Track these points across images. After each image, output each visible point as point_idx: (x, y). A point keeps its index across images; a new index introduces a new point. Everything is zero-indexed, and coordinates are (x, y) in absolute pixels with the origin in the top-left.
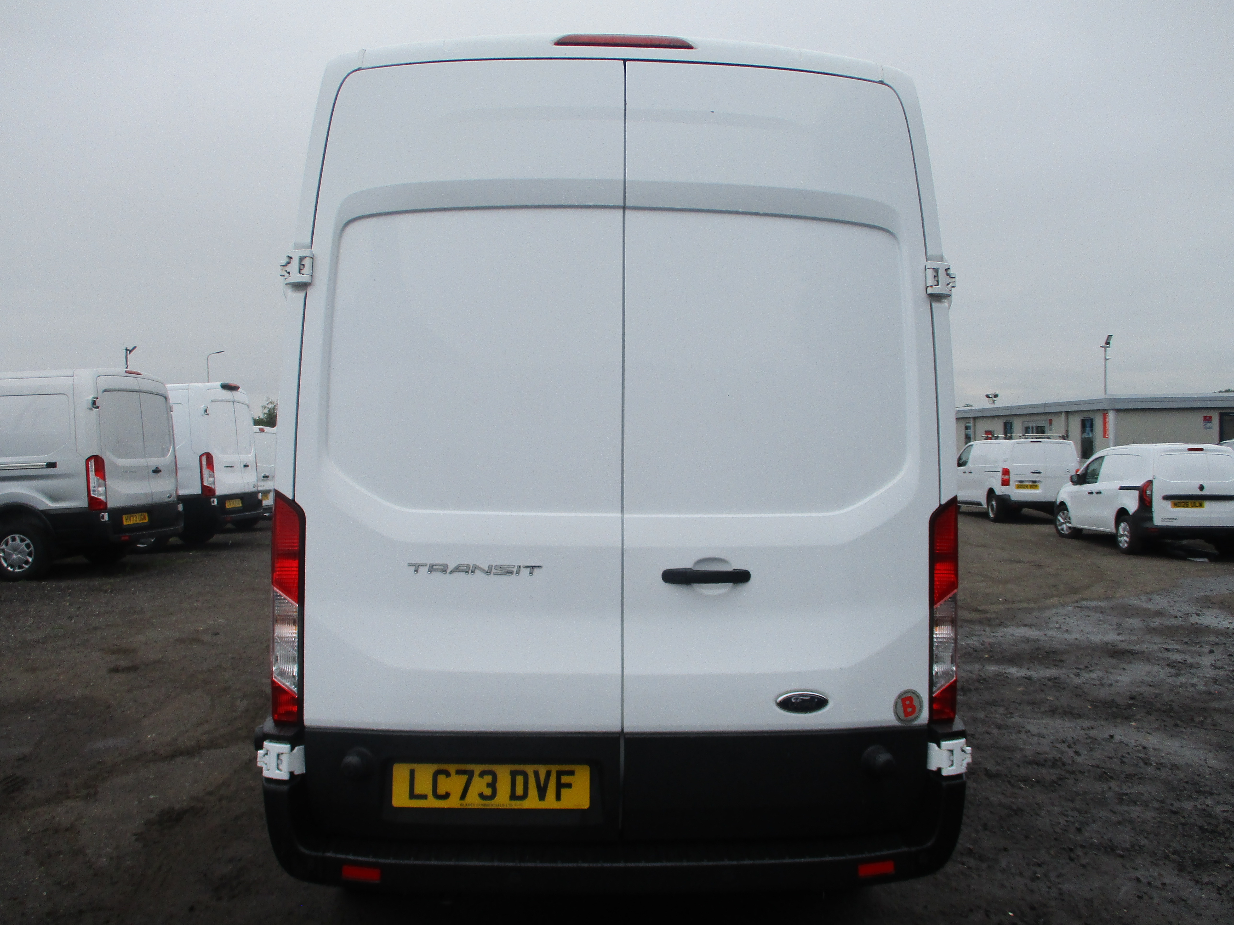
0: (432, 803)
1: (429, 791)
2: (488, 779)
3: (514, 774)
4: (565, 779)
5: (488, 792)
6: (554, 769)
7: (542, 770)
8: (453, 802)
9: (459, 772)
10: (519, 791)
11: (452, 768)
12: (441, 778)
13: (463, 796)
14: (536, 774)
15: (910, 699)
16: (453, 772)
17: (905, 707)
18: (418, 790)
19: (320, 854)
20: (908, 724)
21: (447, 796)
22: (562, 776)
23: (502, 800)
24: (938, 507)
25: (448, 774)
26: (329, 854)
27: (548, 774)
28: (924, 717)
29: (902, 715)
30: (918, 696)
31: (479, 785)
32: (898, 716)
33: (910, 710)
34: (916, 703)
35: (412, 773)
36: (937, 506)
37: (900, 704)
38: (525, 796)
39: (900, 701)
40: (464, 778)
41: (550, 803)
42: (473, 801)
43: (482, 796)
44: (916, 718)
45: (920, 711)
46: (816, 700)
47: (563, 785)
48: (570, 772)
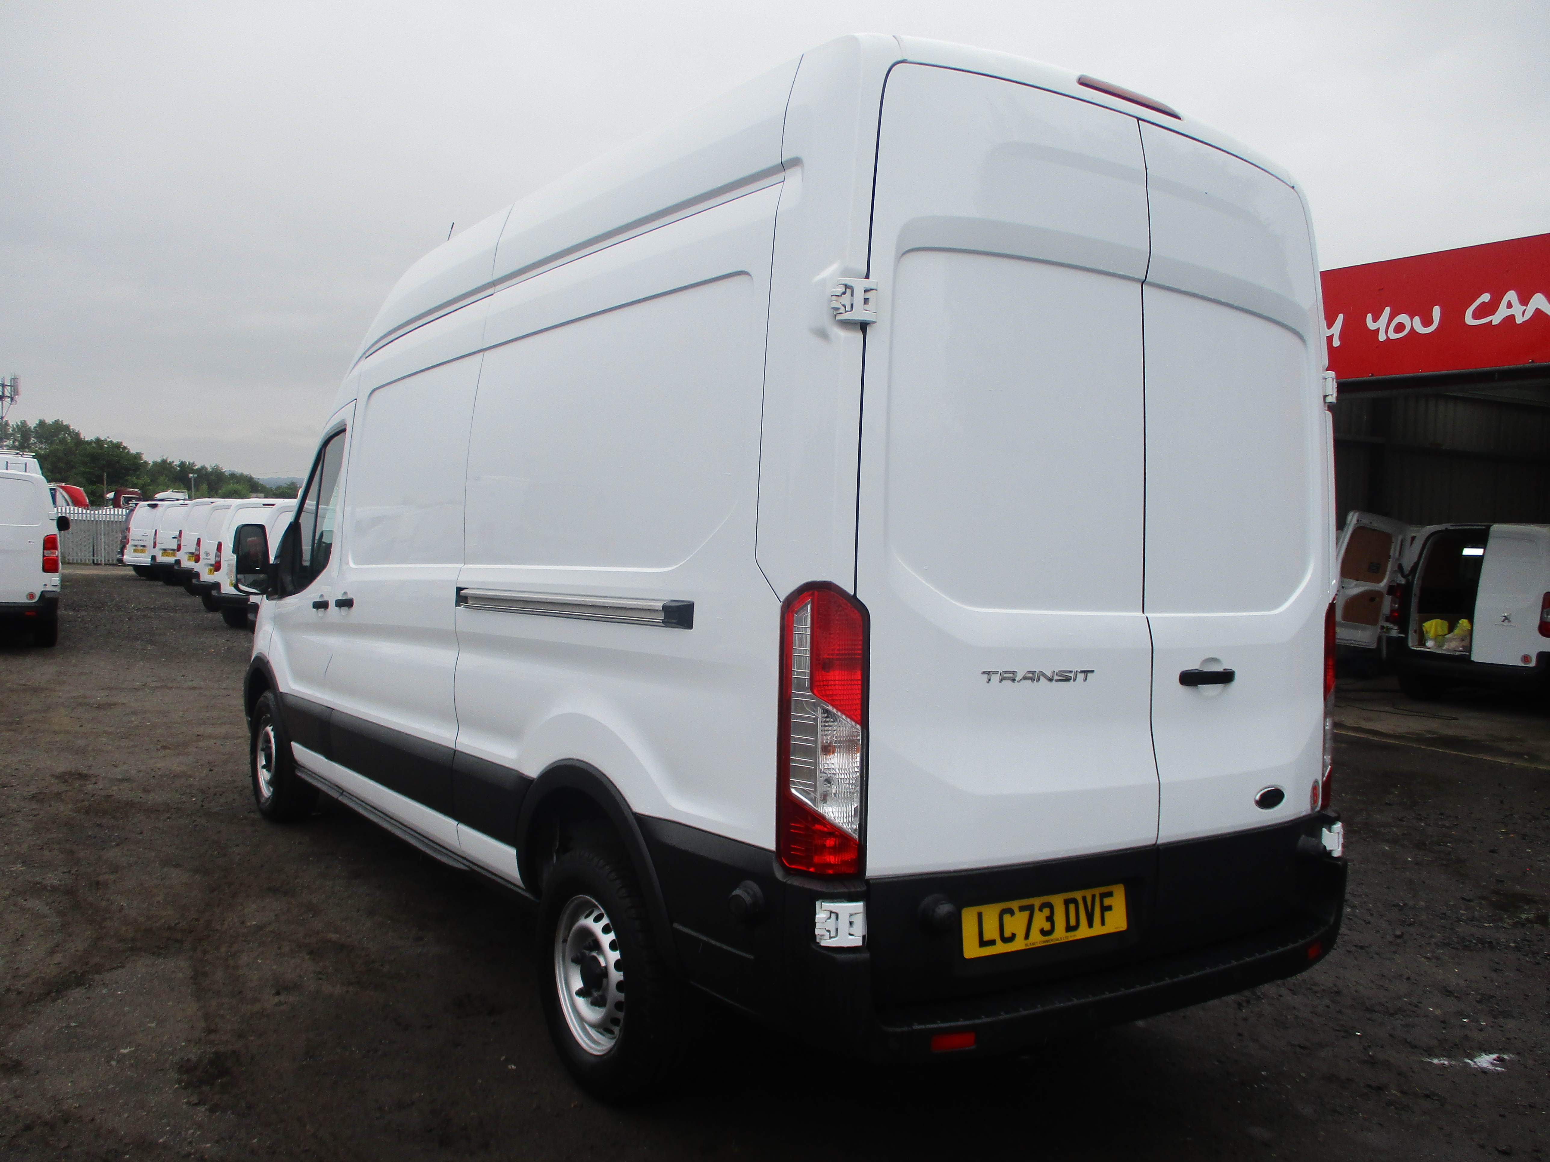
0: (1000, 948)
1: (996, 936)
2: (1046, 912)
3: (1067, 903)
4: (1107, 902)
5: (1047, 926)
6: (1097, 891)
7: (1088, 894)
8: (1018, 945)
9: (1022, 909)
10: (1073, 922)
11: (1015, 905)
12: (1007, 918)
13: (1027, 936)
14: (1084, 899)
16: (1016, 910)
18: (987, 937)
19: (906, 1029)
21: (1013, 937)
22: (1104, 899)
23: (1060, 935)
25: (1011, 912)
26: (916, 1027)
27: (1094, 897)
31: (1040, 921)
35: (980, 916)
38: (1076, 928)
40: (1026, 914)
41: (1098, 930)
42: (1037, 939)
43: (1043, 932)
46: (1275, 793)
47: (1105, 909)
48: (1110, 894)
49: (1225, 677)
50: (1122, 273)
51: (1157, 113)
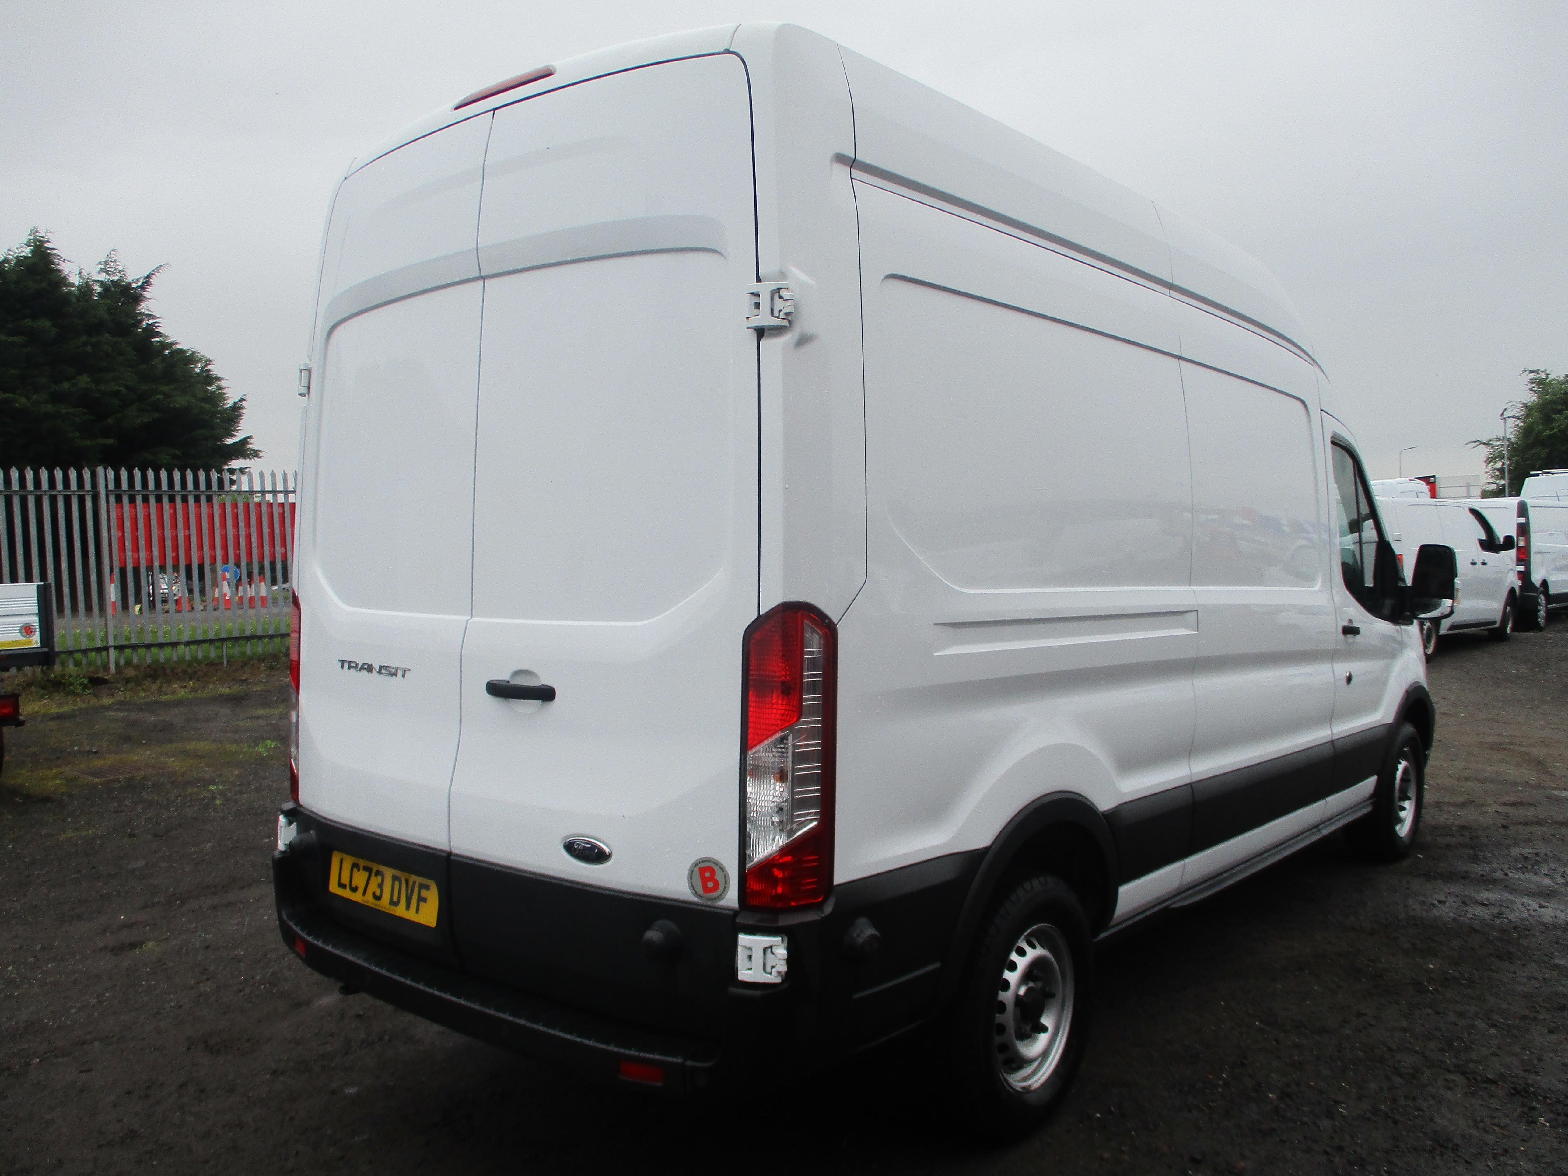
0: (348, 894)
1: (347, 882)
2: (380, 879)
3: (394, 879)
4: (424, 893)
5: (377, 892)
6: (418, 880)
7: (411, 879)
8: (358, 897)
9: (365, 868)
10: (395, 899)
11: (362, 863)
12: (356, 871)
13: (364, 893)
14: (407, 882)
15: (712, 871)
16: (362, 868)
17: (704, 881)
18: (343, 880)
20: (710, 903)
21: (356, 889)
22: (422, 890)
23: (384, 904)
24: (755, 618)
25: (359, 868)
27: (414, 883)
28: (731, 898)
29: (700, 890)
30: (722, 869)
31: (374, 884)
32: (695, 890)
33: (710, 884)
34: (719, 876)
35: (342, 861)
36: (755, 616)
37: (697, 875)
38: (398, 903)
39: (696, 870)
40: (367, 874)
41: (412, 915)
42: (370, 899)
43: (375, 896)
44: (720, 897)
45: (726, 888)
46: (597, 850)
47: (422, 899)
48: (427, 888)
49: (546, 694)
50: (458, 280)
51: (508, 92)
